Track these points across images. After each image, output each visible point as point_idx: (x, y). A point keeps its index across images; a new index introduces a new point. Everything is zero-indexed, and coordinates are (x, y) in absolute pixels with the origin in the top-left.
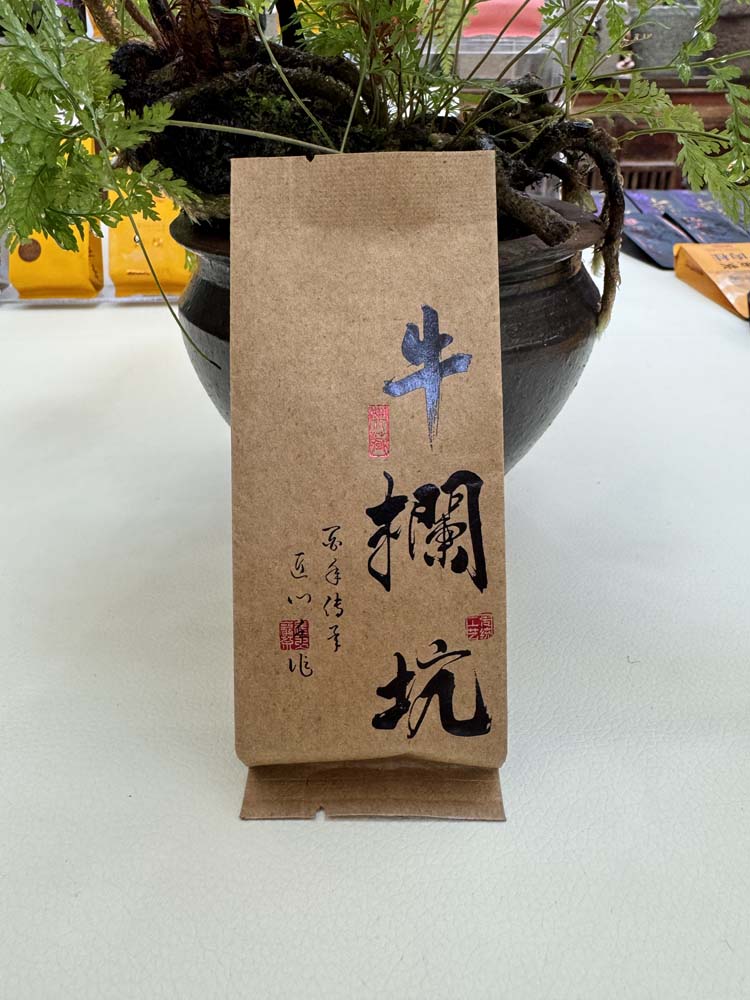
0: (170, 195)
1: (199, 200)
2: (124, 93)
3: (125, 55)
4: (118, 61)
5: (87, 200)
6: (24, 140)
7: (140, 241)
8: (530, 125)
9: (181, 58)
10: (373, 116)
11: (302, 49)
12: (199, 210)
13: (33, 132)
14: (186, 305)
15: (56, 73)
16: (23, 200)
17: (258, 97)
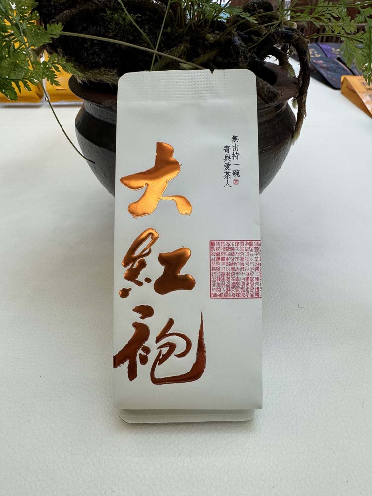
0: (65, 70)
8: (263, 26)
14: (79, 124)
17: (112, 14)
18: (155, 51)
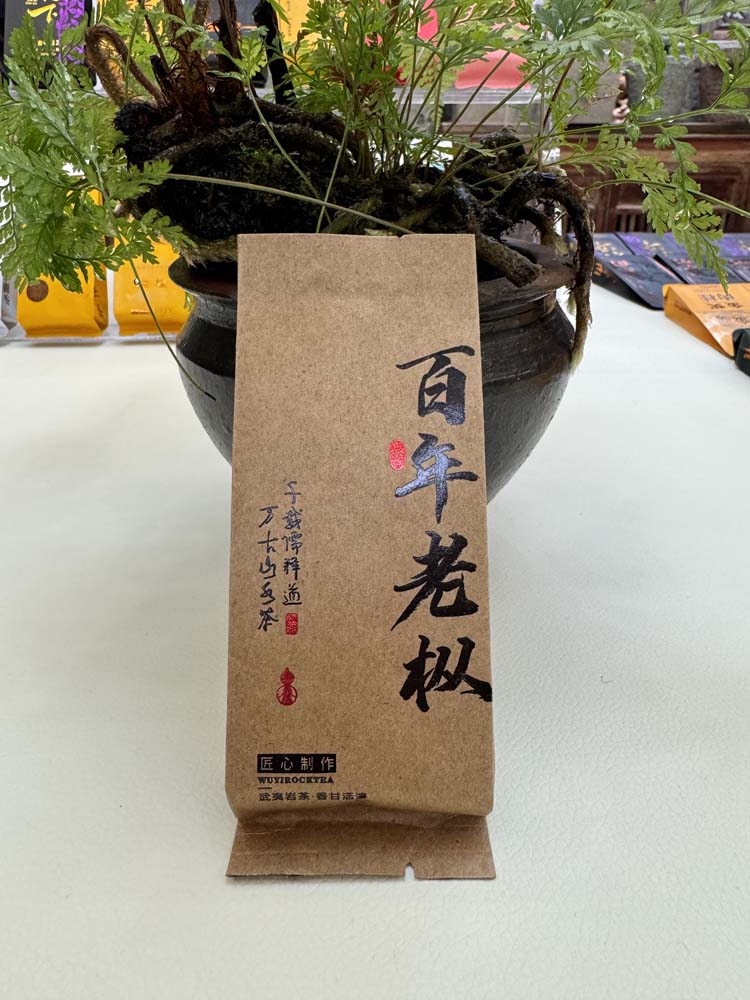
0: (169, 241)
1: (194, 245)
2: (127, 147)
3: (128, 112)
4: (122, 119)
5: (92, 246)
6: (35, 192)
7: (140, 283)
8: (507, 175)
9: (181, 115)
10: (358, 167)
11: (292, 106)
12: (195, 254)
13: (42, 185)
14: (182, 342)
15: (64, 132)
16: (31, 246)
17: (250, 151)
18: (325, 202)
